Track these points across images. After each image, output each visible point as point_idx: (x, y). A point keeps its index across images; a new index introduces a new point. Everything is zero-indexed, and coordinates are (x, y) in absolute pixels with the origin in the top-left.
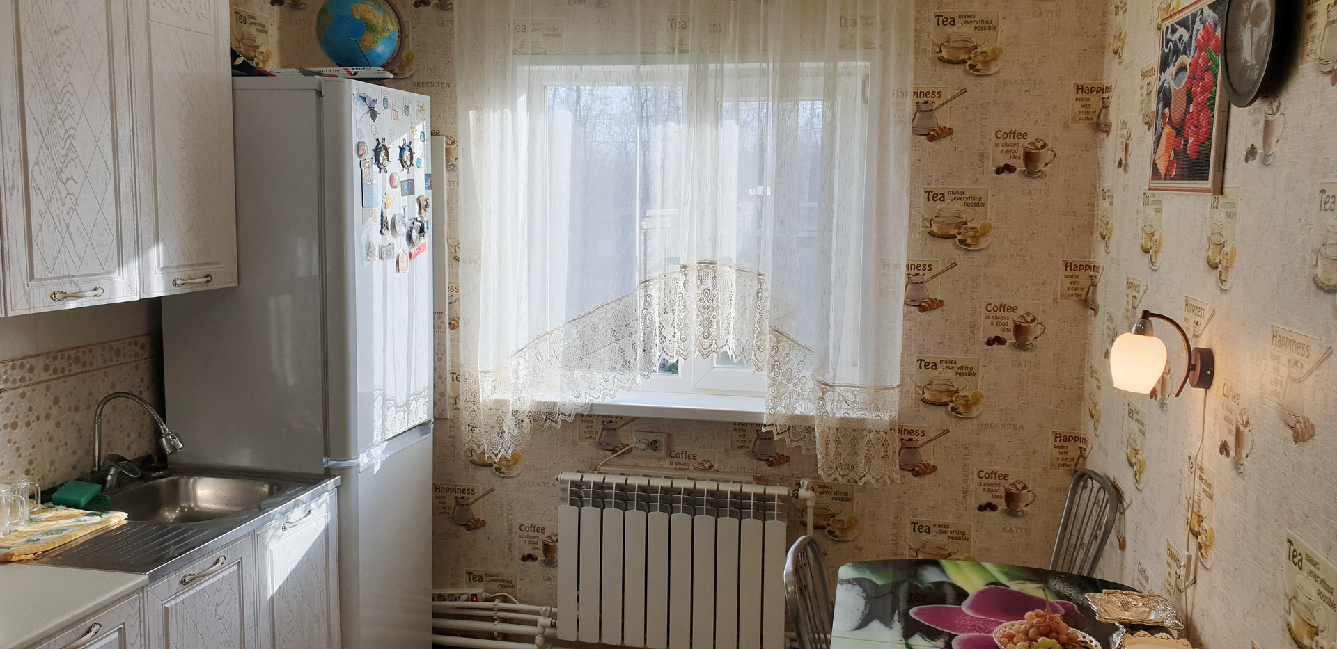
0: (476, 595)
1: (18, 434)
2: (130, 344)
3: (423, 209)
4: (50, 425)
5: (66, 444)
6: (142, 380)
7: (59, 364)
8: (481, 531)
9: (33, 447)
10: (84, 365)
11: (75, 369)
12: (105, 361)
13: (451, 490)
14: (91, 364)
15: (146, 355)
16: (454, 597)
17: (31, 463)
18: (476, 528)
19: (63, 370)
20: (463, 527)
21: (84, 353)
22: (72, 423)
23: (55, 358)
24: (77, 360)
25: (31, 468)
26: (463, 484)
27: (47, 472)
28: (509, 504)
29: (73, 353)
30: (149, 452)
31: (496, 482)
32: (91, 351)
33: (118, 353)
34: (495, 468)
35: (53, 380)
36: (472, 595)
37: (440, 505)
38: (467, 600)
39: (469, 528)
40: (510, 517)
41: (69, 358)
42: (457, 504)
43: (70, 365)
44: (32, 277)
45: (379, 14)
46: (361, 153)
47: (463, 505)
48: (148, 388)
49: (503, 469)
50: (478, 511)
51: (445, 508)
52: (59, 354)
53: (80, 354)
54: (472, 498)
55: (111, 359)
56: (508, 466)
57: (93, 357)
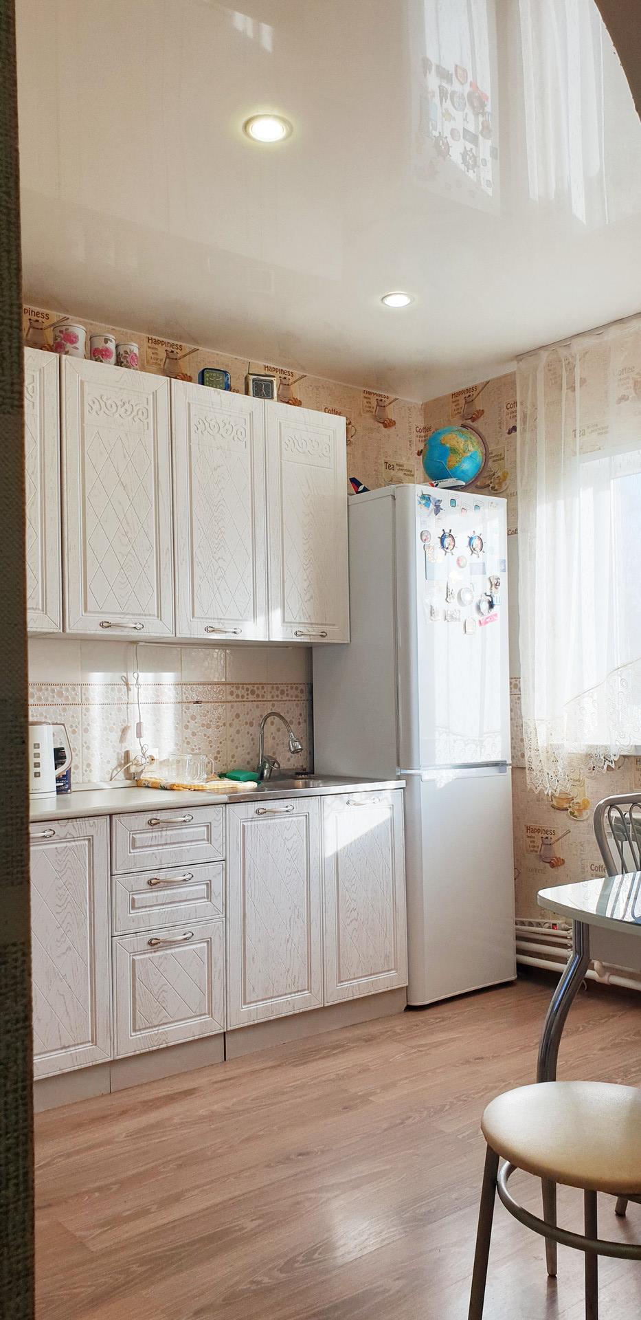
0: (556, 924)
1: (209, 732)
2: (292, 688)
3: (493, 586)
4: (232, 731)
5: (243, 746)
6: (301, 715)
7: (241, 692)
8: (561, 868)
9: (221, 743)
10: (258, 696)
11: (251, 697)
12: (273, 697)
13: (538, 831)
14: (263, 696)
15: (304, 698)
16: (539, 925)
17: (218, 752)
18: (558, 866)
19: (243, 697)
20: (548, 864)
21: (258, 688)
22: (248, 733)
23: (238, 688)
24: (253, 692)
25: (219, 756)
26: (547, 826)
27: (229, 762)
28: (582, 845)
29: (250, 687)
30: (305, 767)
31: (570, 824)
32: (263, 688)
33: (282, 692)
34: (570, 812)
35: (236, 702)
36: (553, 924)
37: (531, 844)
38: (549, 928)
39: (553, 866)
40: (584, 857)
41: (247, 689)
42: (543, 844)
43: (248, 694)
44: (193, 616)
45: (461, 440)
46: (424, 538)
47: (547, 844)
48: (305, 721)
49: (576, 814)
50: (559, 851)
51: (534, 846)
52: (241, 686)
53: (255, 688)
54: (554, 838)
55: (277, 696)
56: (579, 811)
57: (265, 692)
